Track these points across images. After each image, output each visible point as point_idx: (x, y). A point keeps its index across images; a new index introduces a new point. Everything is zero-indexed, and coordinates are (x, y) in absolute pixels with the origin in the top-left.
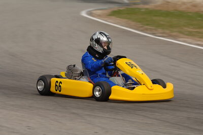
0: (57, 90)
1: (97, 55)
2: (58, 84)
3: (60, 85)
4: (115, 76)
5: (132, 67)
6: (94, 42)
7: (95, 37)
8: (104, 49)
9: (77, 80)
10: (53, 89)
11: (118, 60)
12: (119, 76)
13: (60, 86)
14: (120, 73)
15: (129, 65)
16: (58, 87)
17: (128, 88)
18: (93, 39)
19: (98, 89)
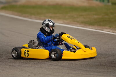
0: (25, 56)
2: (26, 52)
3: (28, 52)
5: (71, 39)
6: (45, 26)
7: (46, 23)
9: (37, 49)
10: (23, 55)
11: (62, 35)
13: (28, 53)
15: (69, 38)
16: (27, 53)
18: (44, 24)
19: (54, 53)
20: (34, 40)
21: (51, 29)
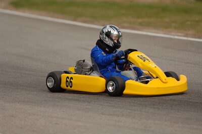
0: (67, 86)
1: (107, 49)
2: (69, 80)
3: (71, 80)
4: (127, 70)
5: (144, 61)
6: (104, 36)
7: (105, 30)
8: (114, 43)
9: (88, 75)
10: (63, 85)
11: (129, 53)
12: (130, 69)
13: (71, 82)
14: (132, 66)
15: (141, 58)
16: (69, 82)
17: (142, 82)
18: (103, 32)
19: (111, 84)
20: (84, 61)
21: (116, 41)
